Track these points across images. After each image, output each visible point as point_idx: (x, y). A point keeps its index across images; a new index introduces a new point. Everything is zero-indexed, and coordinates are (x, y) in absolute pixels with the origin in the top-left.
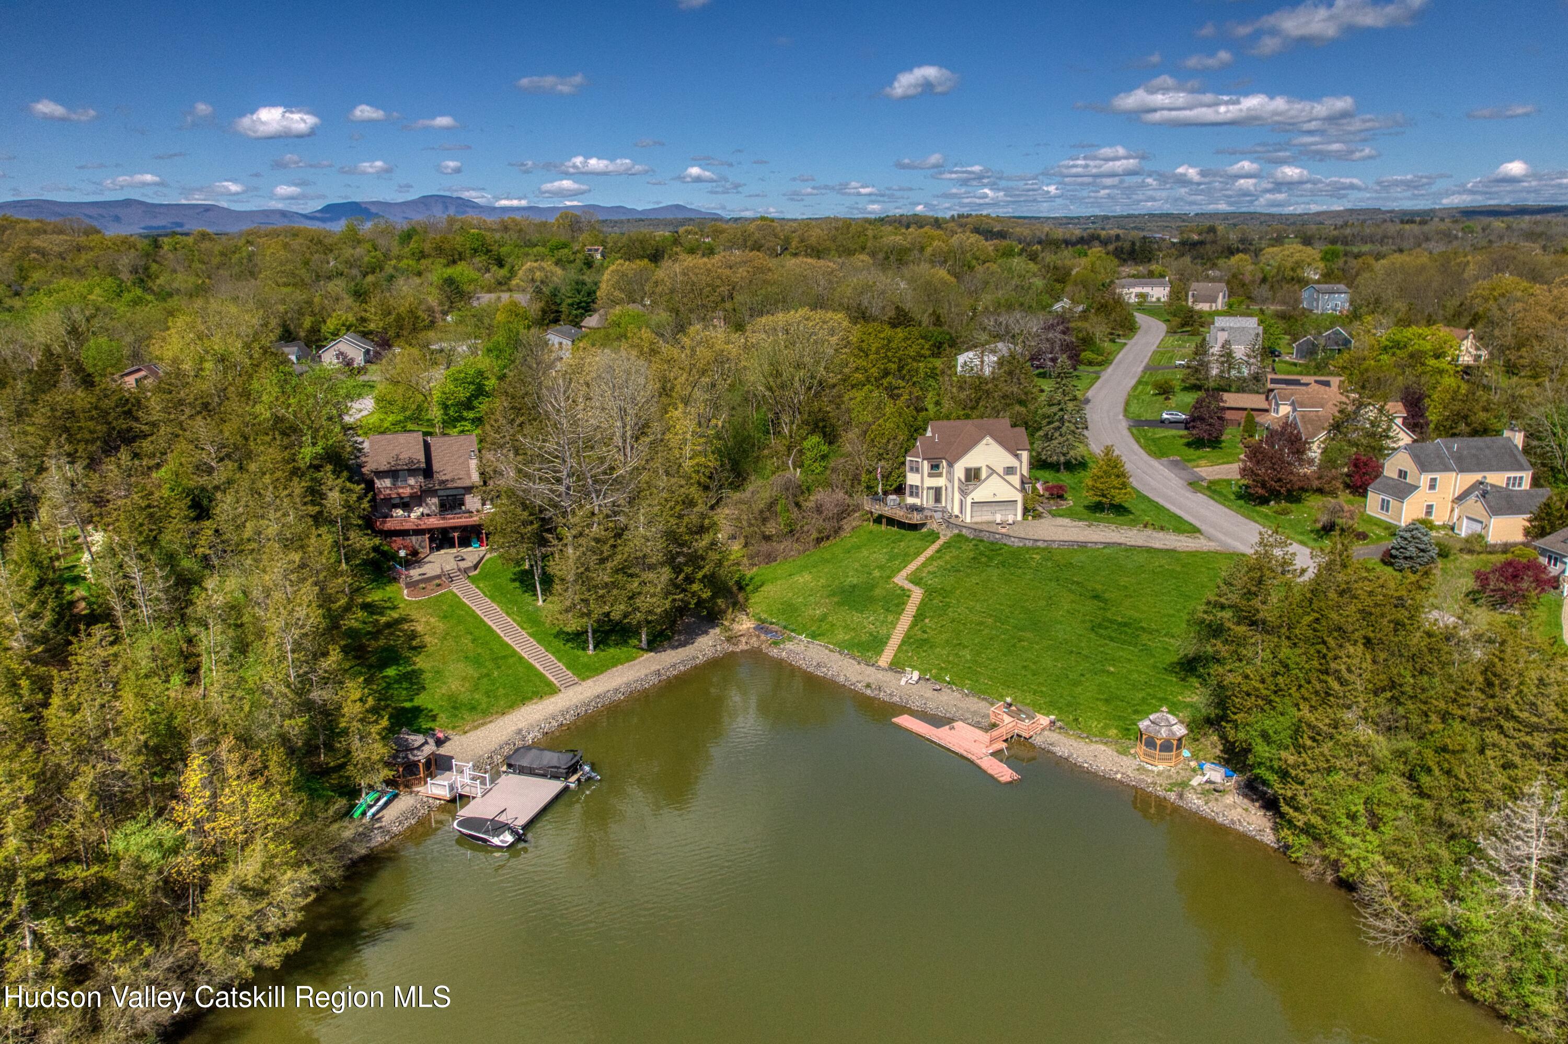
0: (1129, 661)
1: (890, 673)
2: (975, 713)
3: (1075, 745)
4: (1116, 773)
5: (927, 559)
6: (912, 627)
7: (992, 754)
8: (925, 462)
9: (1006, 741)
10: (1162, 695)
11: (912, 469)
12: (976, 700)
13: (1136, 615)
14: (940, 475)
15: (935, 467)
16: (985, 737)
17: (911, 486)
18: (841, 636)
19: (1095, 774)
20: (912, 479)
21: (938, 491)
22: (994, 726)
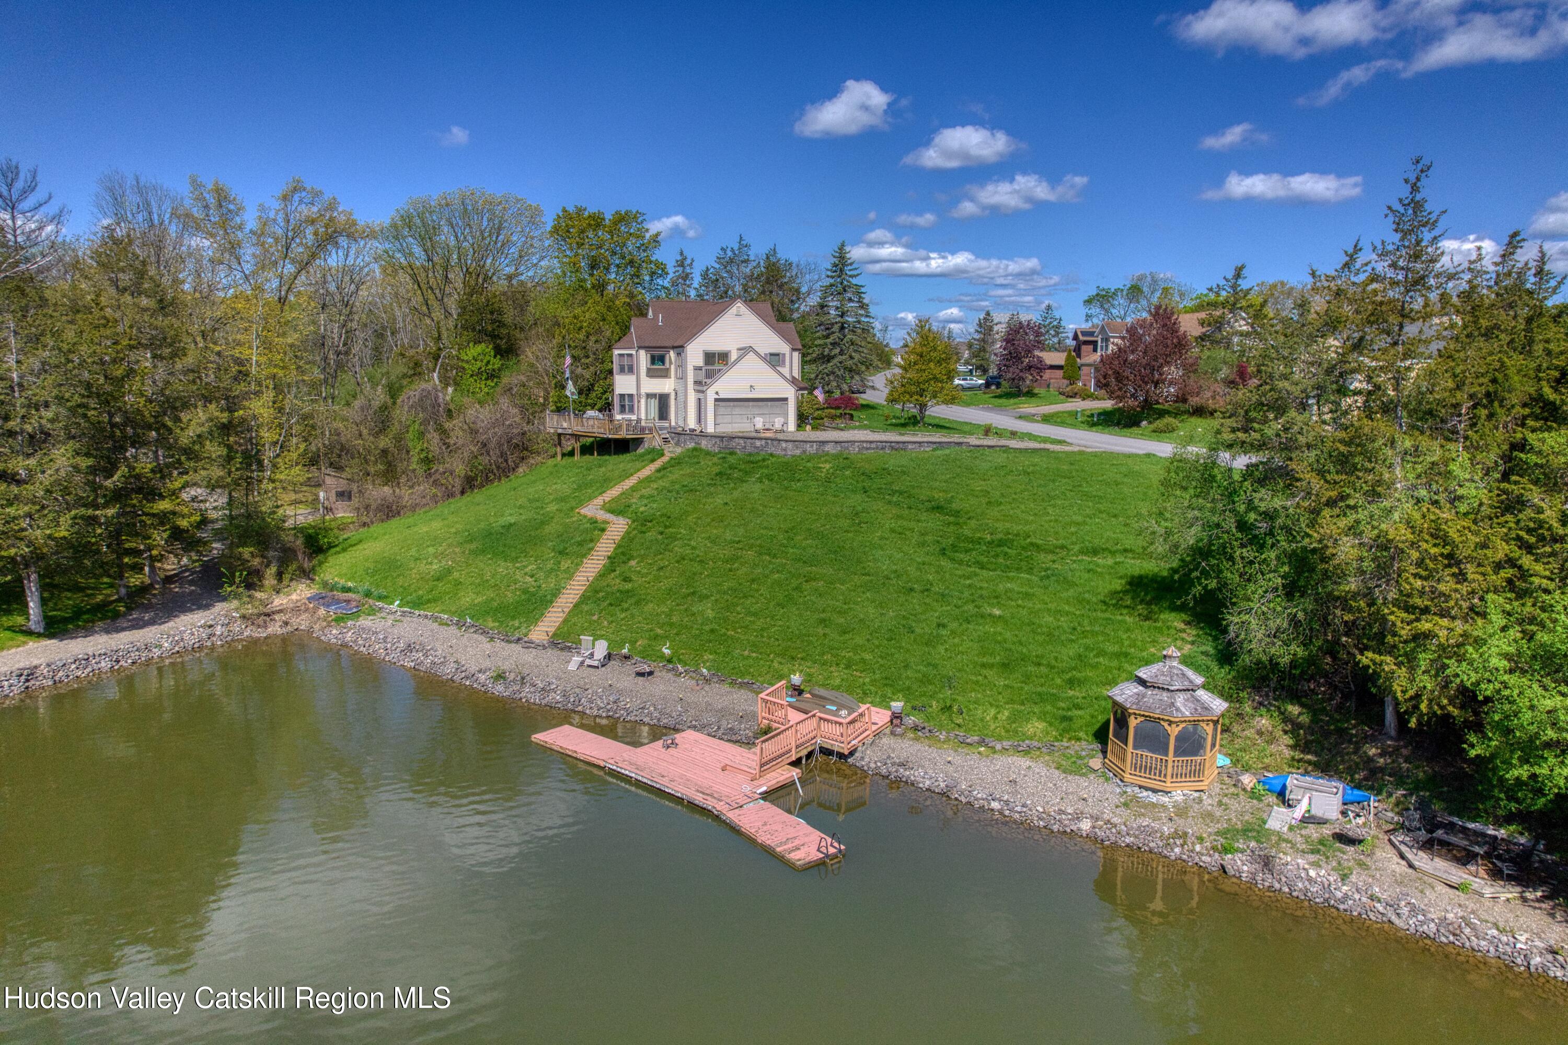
0: (1027, 596)
1: (551, 653)
2: (723, 713)
3: (958, 760)
4: (1078, 817)
5: (641, 481)
6: (601, 576)
7: (766, 796)
8: (642, 353)
9: (796, 763)
10: (1116, 648)
11: (622, 370)
12: (726, 687)
13: (1016, 528)
14: (665, 374)
15: (657, 359)
16: (748, 758)
17: (622, 396)
18: (468, 598)
19: (1025, 826)
20: (623, 384)
21: (663, 400)
22: (766, 732)
